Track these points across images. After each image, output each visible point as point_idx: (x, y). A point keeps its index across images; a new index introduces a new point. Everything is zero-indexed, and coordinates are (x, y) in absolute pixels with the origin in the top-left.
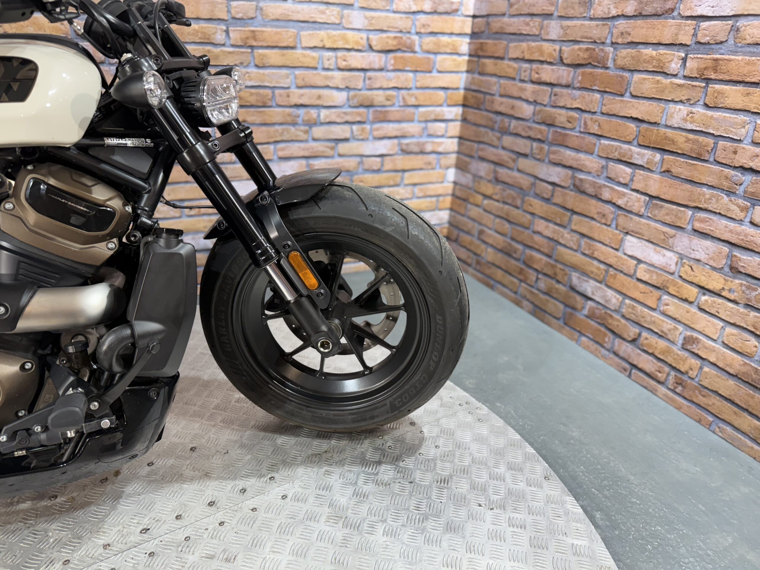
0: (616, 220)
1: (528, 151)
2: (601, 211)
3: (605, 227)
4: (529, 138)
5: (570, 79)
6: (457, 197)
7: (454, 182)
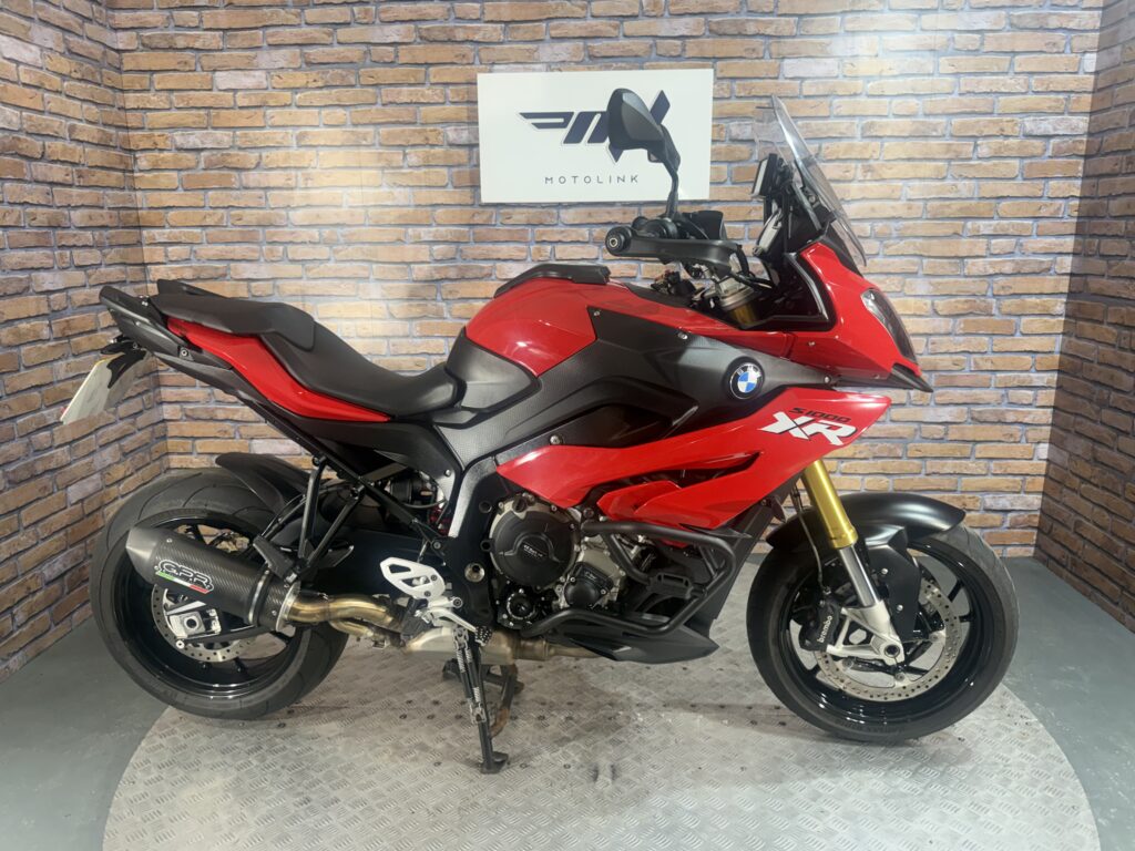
6: (1051, 479)
7: (1048, 460)
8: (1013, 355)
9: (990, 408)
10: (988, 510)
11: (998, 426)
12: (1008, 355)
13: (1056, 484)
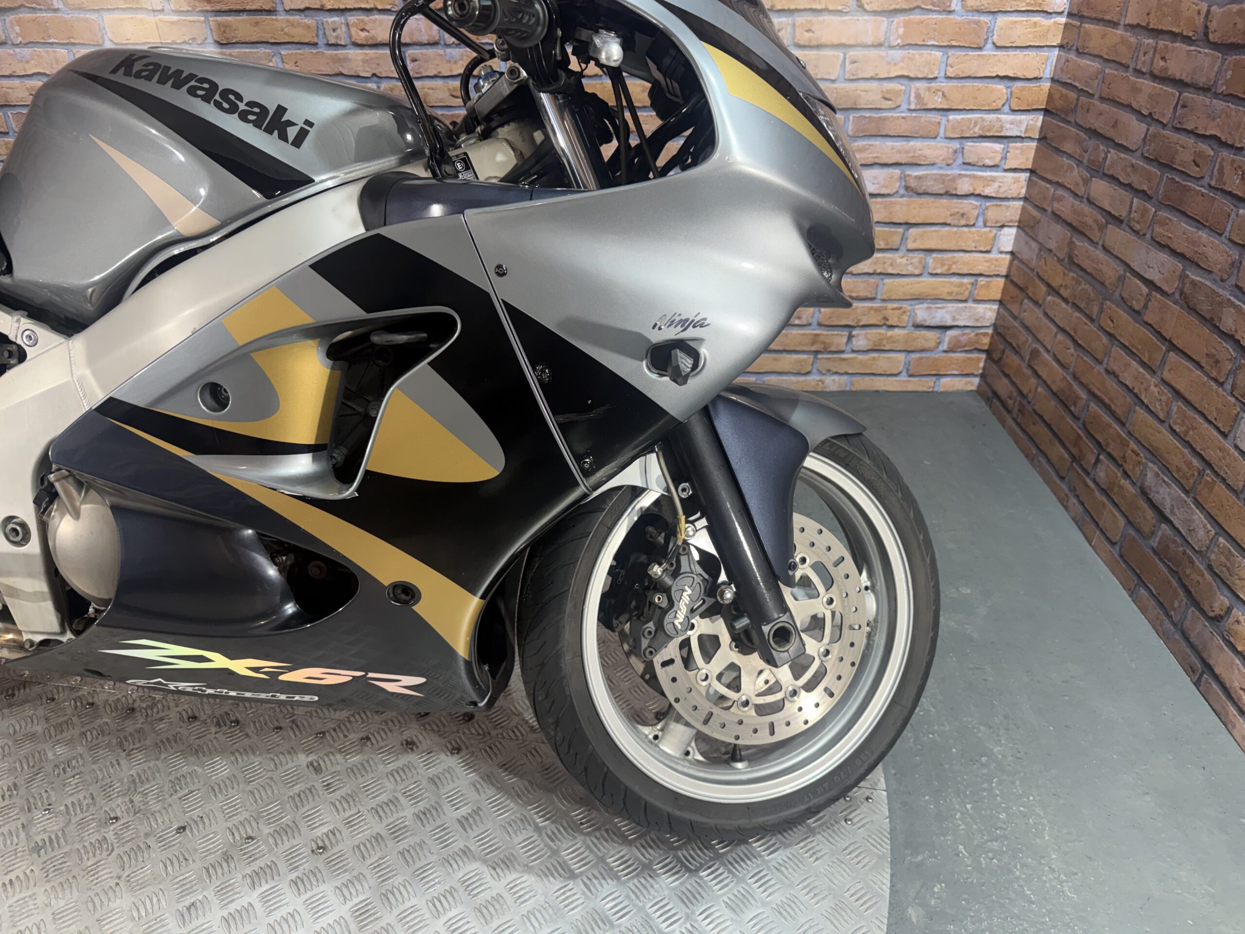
0: (1235, 375)
1: (1124, 214)
2: (1213, 351)
3: (1212, 383)
4: (1129, 187)
5: (1212, 76)
6: (1012, 282)
7: (1012, 253)
8: (977, 84)
9: (935, 172)
10: (918, 326)
11: (944, 201)
12: (969, 83)
13: (1017, 291)
